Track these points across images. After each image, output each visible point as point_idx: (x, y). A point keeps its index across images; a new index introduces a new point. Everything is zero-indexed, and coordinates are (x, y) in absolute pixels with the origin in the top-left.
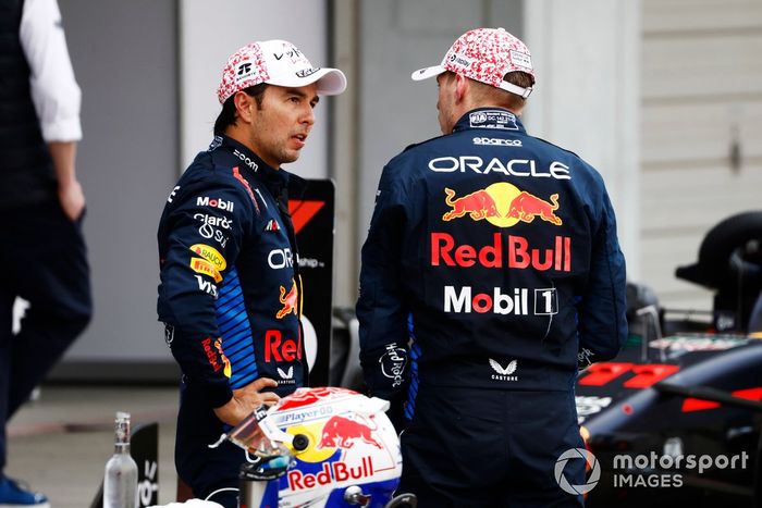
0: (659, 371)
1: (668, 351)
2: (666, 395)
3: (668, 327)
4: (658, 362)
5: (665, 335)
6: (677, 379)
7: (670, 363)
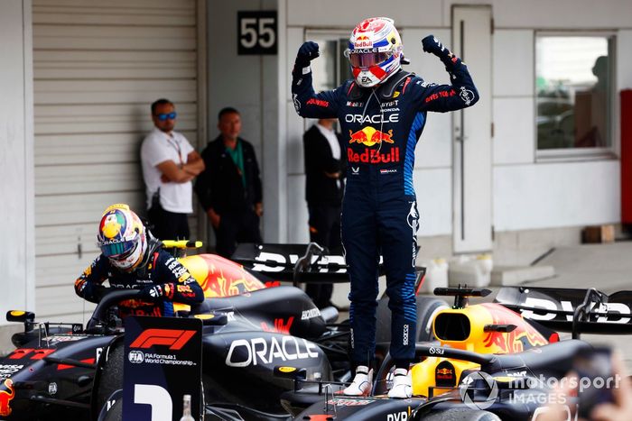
0: (46, 351)
1: (50, 342)
2: (49, 362)
3: (50, 331)
4: (46, 348)
5: (49, 335)
6: (55, 355)
7: (51, 348)
